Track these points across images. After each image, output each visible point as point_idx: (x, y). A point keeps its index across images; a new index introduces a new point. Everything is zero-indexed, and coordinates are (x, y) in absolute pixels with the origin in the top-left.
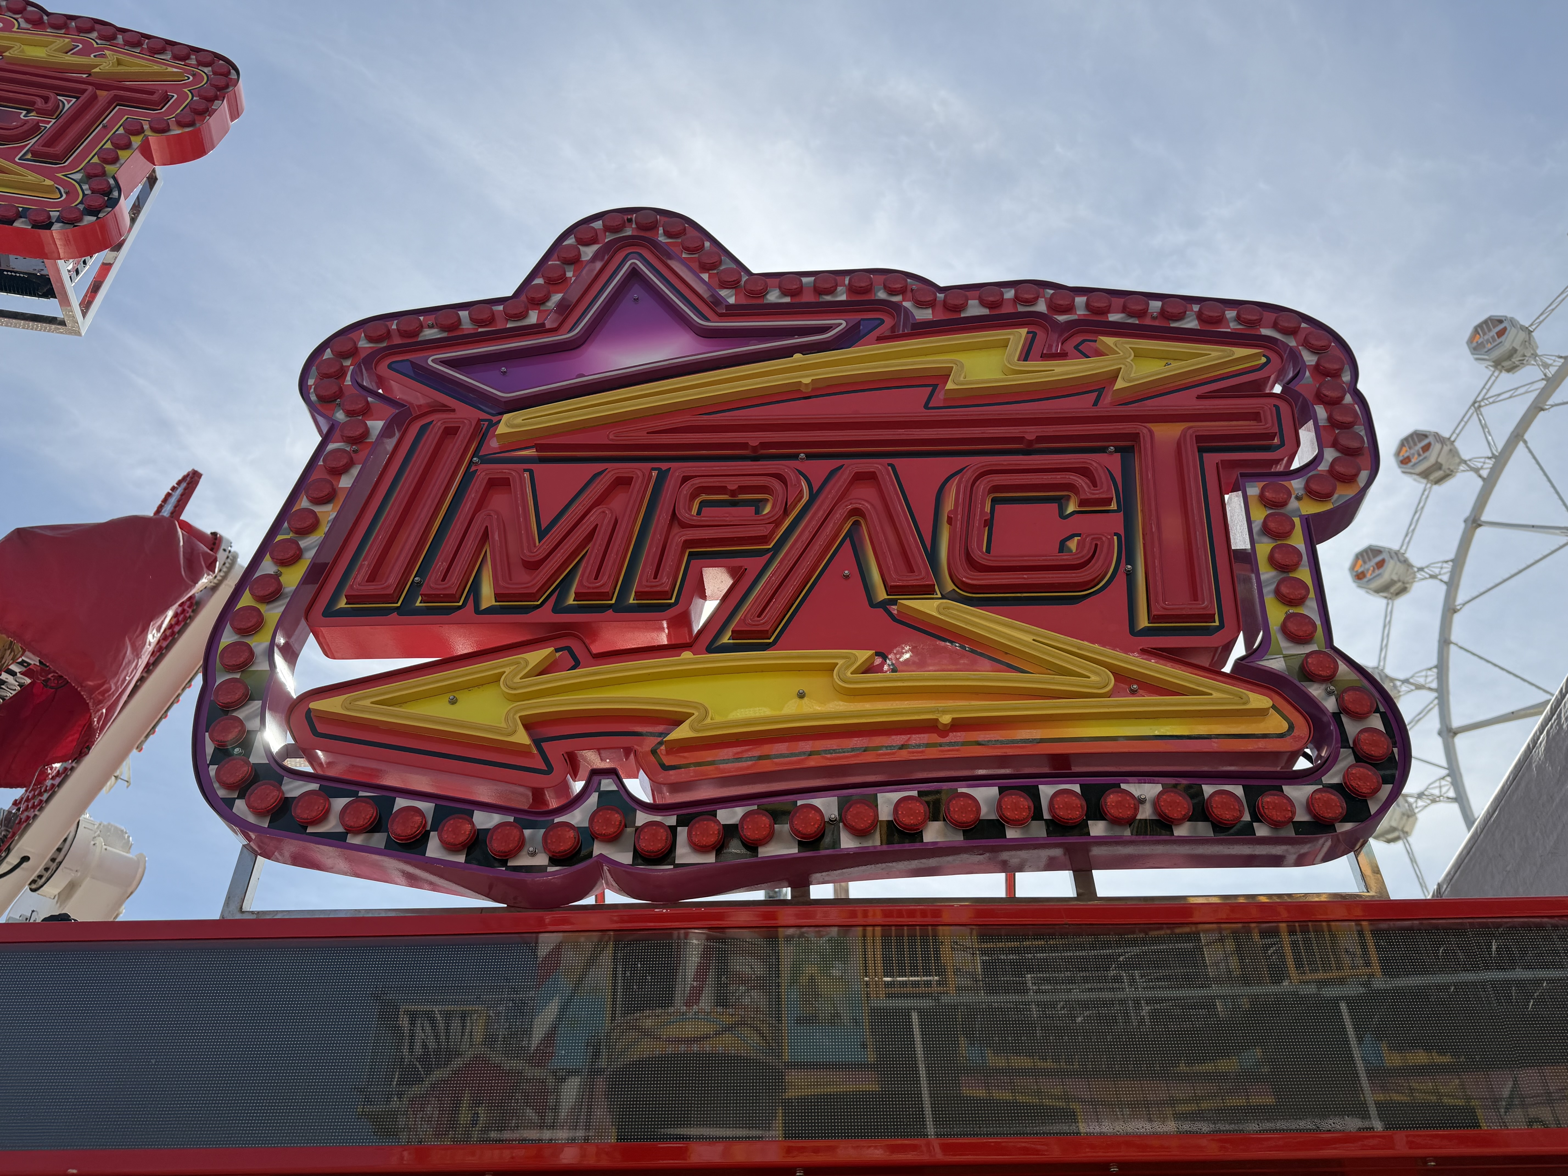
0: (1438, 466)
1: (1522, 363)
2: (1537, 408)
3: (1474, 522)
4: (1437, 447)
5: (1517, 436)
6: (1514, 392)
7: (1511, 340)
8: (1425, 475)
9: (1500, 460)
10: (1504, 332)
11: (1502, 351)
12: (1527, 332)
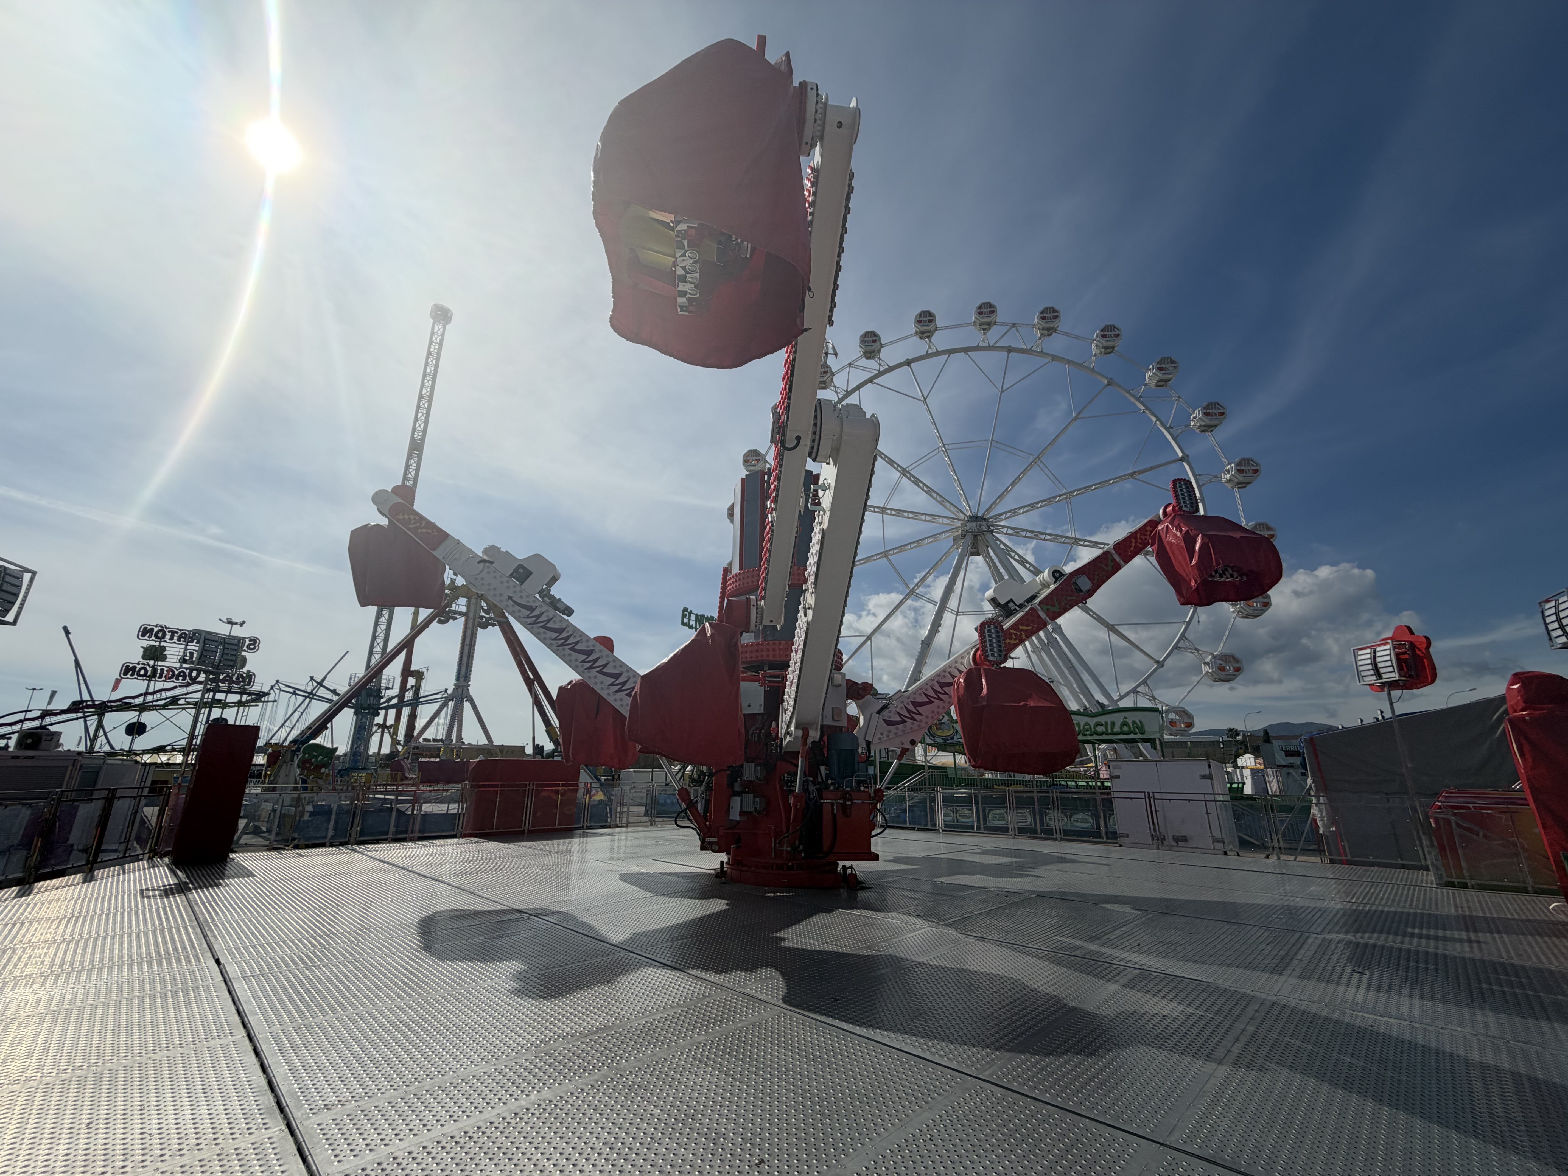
1: (874, 358)
2: (870, 380)
5: (858, 388)
6: (865, 369)
7: (876, 346)
10: (875, 341)
11: (869, 349)
12: (882, 346)
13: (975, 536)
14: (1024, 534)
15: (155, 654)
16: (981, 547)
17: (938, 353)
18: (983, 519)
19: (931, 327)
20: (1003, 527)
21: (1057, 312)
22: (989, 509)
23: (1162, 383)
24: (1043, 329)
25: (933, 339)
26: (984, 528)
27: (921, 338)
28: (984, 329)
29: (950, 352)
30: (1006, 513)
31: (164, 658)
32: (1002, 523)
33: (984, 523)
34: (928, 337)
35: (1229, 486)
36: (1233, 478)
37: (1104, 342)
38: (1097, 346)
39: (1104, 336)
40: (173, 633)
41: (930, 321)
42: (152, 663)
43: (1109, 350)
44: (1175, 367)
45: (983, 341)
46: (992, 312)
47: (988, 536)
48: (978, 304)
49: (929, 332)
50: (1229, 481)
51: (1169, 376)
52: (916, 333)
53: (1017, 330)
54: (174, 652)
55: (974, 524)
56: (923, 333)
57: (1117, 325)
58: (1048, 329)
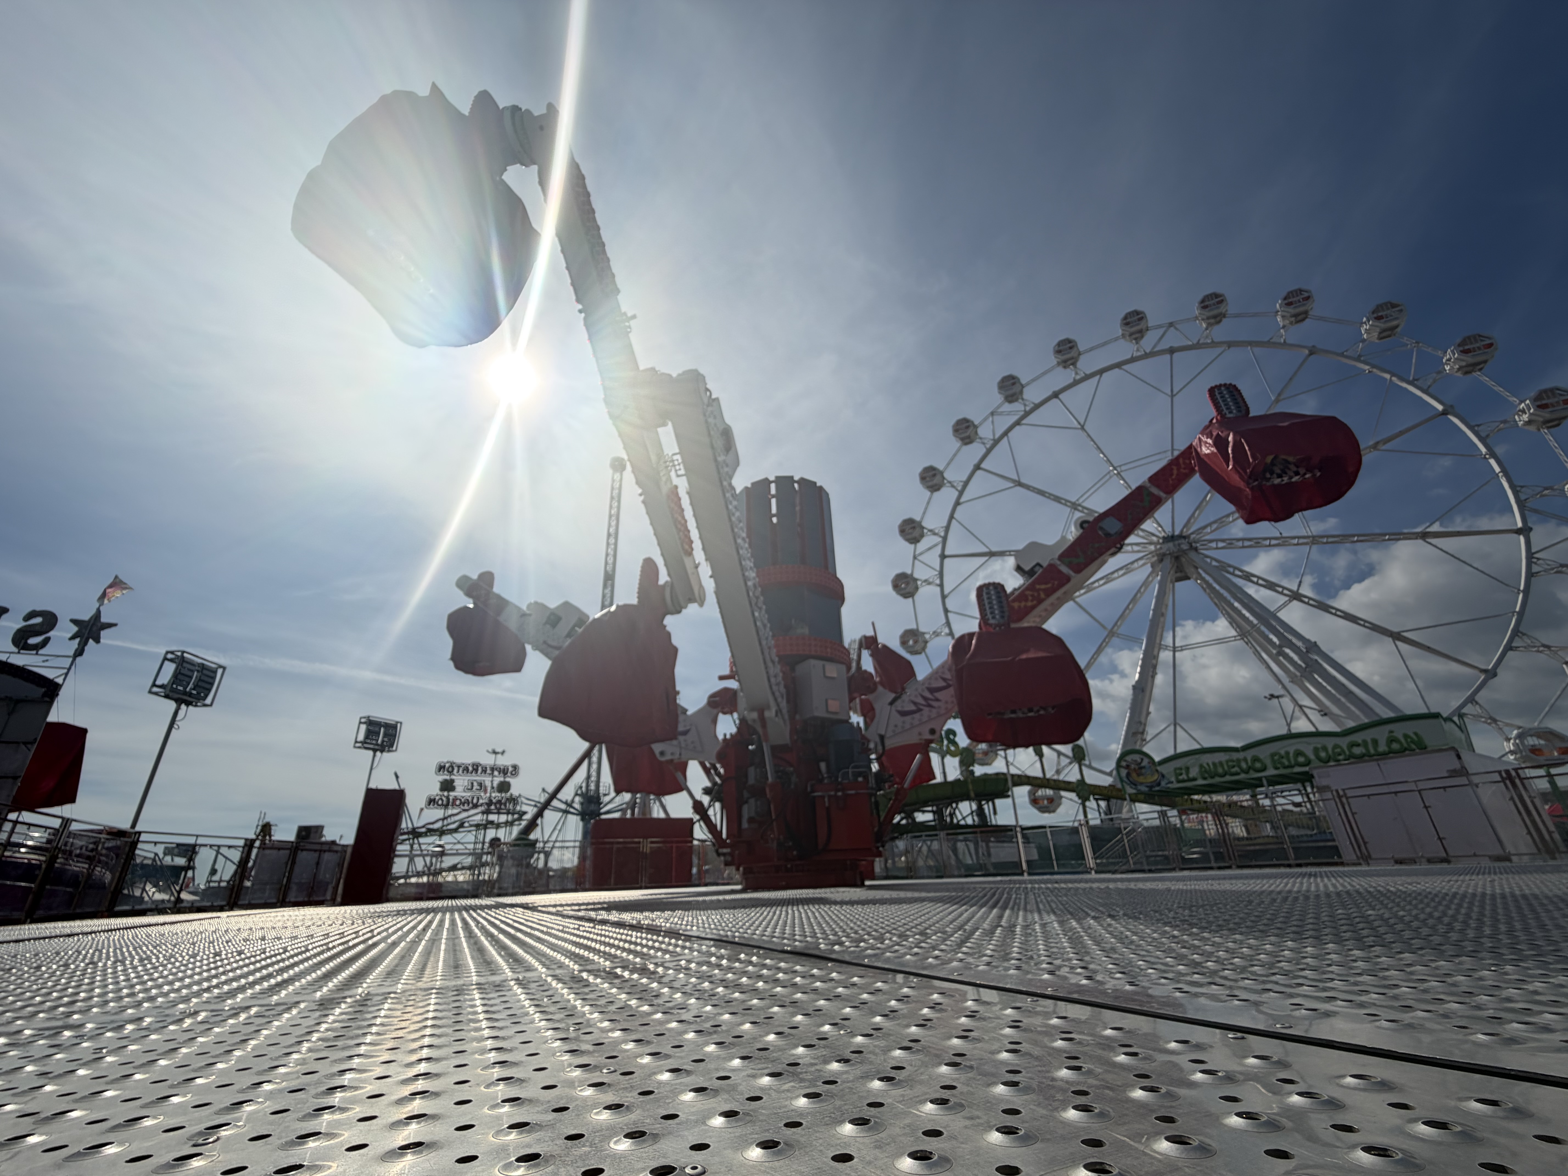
0: (969, 437)
1: (1016, 400)
2: (1018, 423)
3: (977, 467)
4: (971, 428)
5: (1006, 433)
6: (1009, 413)
7: (1016, 389)
8: (962, 439)
9: (996, 442)
10: (1014, 384)
11: (1010, 392)
12: (1023, 386)
13: (1177, 558)
14: (1240, 544)
15: (448, 786)
16: (1190, 570)
17: (1087, 377)
18: (1181, 537)
19: (1073, 353)
20: (1211, 541)
21: (1220, 296)
22: (1187, 524)
23: (1386, 333)
24: (1208, 318)
25: (1079, 364)
26: (1185, 547)
27: (1065, 367)
28: (1136, 339)
29: (1101, 372)
30: (1210, 524)
31: (453, 789)
32: (1207, 537)
33: (1183, 541)
34: (1074, 364)
35: (1532, 428)
36: (1534, 418)
37: (1291, 310)
38: (1283, 317)
39: (1289, 304)
40: (459, 767)
41: (1071, 348)
42: (446, 793)
43: (1300, 318)
44: (1401, 311)
45: (1138, 350)
46: (1141, 319)
47: (1192, 554)
48: (1122, 315)
49: (1072, 358)
50: (1529, 422)
51: (1395, 323)
52: (1059, 364)
53: (1176, 329)
54: (461, 781)
55: (1171, 545)
56: (1065, 361)
57: (1304, 287)
58: (1215, 317)
